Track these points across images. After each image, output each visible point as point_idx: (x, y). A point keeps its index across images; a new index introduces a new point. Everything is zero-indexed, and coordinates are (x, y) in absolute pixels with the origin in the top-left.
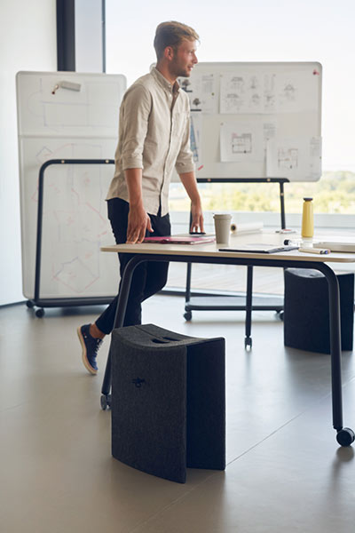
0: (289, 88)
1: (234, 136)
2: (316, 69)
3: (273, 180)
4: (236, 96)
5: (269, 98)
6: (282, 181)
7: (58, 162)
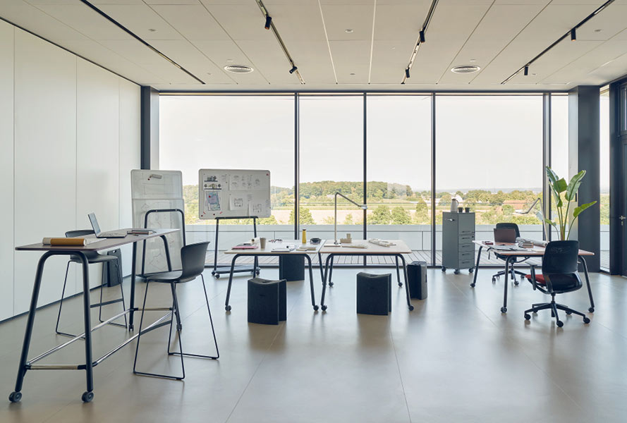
0: (257, 180)
1: (235, 199)
2: (267, 173)
3: (252, 217)
4: (236, 183)
5: (249, 184)
6: (255, 218)
7: (154, 211)
